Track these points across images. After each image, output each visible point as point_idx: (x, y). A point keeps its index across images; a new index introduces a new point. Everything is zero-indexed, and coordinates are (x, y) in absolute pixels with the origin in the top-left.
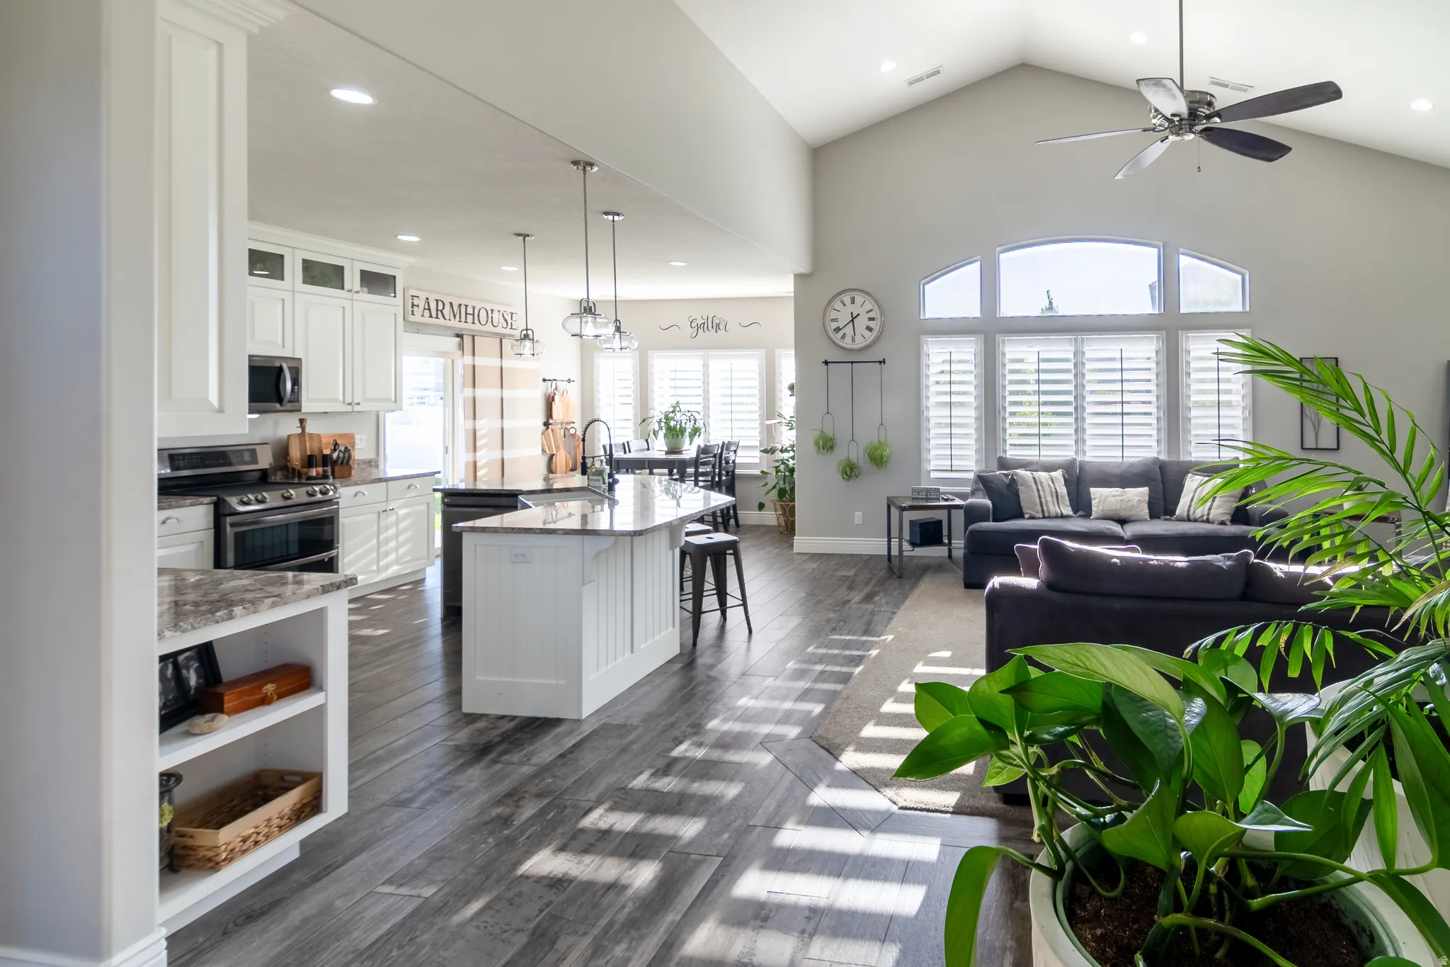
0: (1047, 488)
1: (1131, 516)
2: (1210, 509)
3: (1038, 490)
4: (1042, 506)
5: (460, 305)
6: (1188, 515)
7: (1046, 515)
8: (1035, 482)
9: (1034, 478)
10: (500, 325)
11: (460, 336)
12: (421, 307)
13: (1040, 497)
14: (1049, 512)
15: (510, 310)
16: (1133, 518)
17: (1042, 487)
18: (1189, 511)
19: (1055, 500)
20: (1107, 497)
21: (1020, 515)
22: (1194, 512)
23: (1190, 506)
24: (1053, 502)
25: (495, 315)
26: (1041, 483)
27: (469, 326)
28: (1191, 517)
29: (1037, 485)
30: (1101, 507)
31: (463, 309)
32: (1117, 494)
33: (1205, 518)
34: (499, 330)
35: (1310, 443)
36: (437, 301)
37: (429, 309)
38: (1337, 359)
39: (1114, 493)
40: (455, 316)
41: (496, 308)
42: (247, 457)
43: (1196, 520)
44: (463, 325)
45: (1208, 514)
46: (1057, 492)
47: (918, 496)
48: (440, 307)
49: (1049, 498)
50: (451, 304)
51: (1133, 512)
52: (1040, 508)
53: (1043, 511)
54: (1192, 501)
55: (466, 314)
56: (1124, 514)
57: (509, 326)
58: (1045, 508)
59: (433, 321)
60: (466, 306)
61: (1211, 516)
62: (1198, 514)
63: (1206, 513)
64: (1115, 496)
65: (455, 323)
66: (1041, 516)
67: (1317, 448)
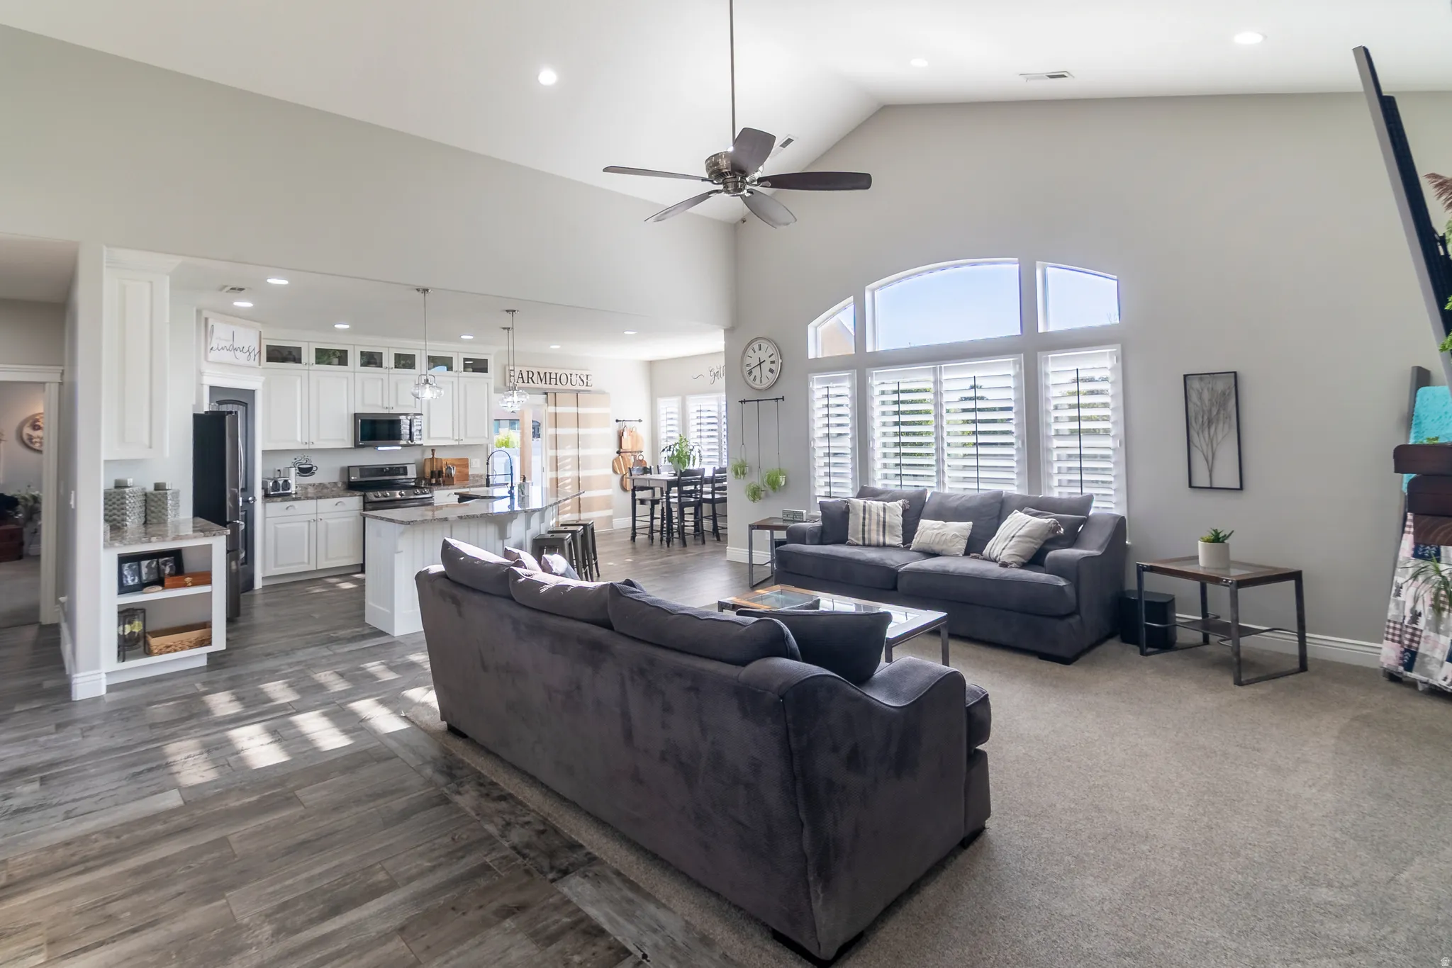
0: (874, 517)
1: (942, 550)
3: (864, 518)
4: (864, 533)
5: (545, 373)
6: (994, 556)
7: (867, 542)
8: (864, 510)
9: (864, 507)
10: (578, 384)
11: (546, 394)
12: (516, 378)
13: (864, 525)
14: (870, 539)
15: (585, 373)
16: (944, 553)
17: (870, 515)
18: (995, 552)
19: (881, 529)
20: (930, 529)
21: (842, 540)
24: (878, 531)
25: (574, 378)
26: (870, 511)
27: (553, 386)
28: (996, 559)
29: (864, 513)
30: (920, 541)
31: (548, 375)
34: (577, 387)
35: (1201, 479)
36: (528, 372)
37: (522, 377)
38: (1235, 373)
40: (541, 381)
41: (574, 372)
42: (401, 471)
44: (548, 386)
46: (884, 522)
47: (787, 518)
48: (530, 375)
49: (874, 527)
50: (539, 373)
51: (944, 547)
52: (861, 536)
53: (864, 538)
55: (550, 378)
56: (937, 548)
57: (585, 384)
58: (866, 536)
59: (526, 385)
60: (550, 373)
65: (542, 385)
66: (861, 543)
67: (1211, 488)
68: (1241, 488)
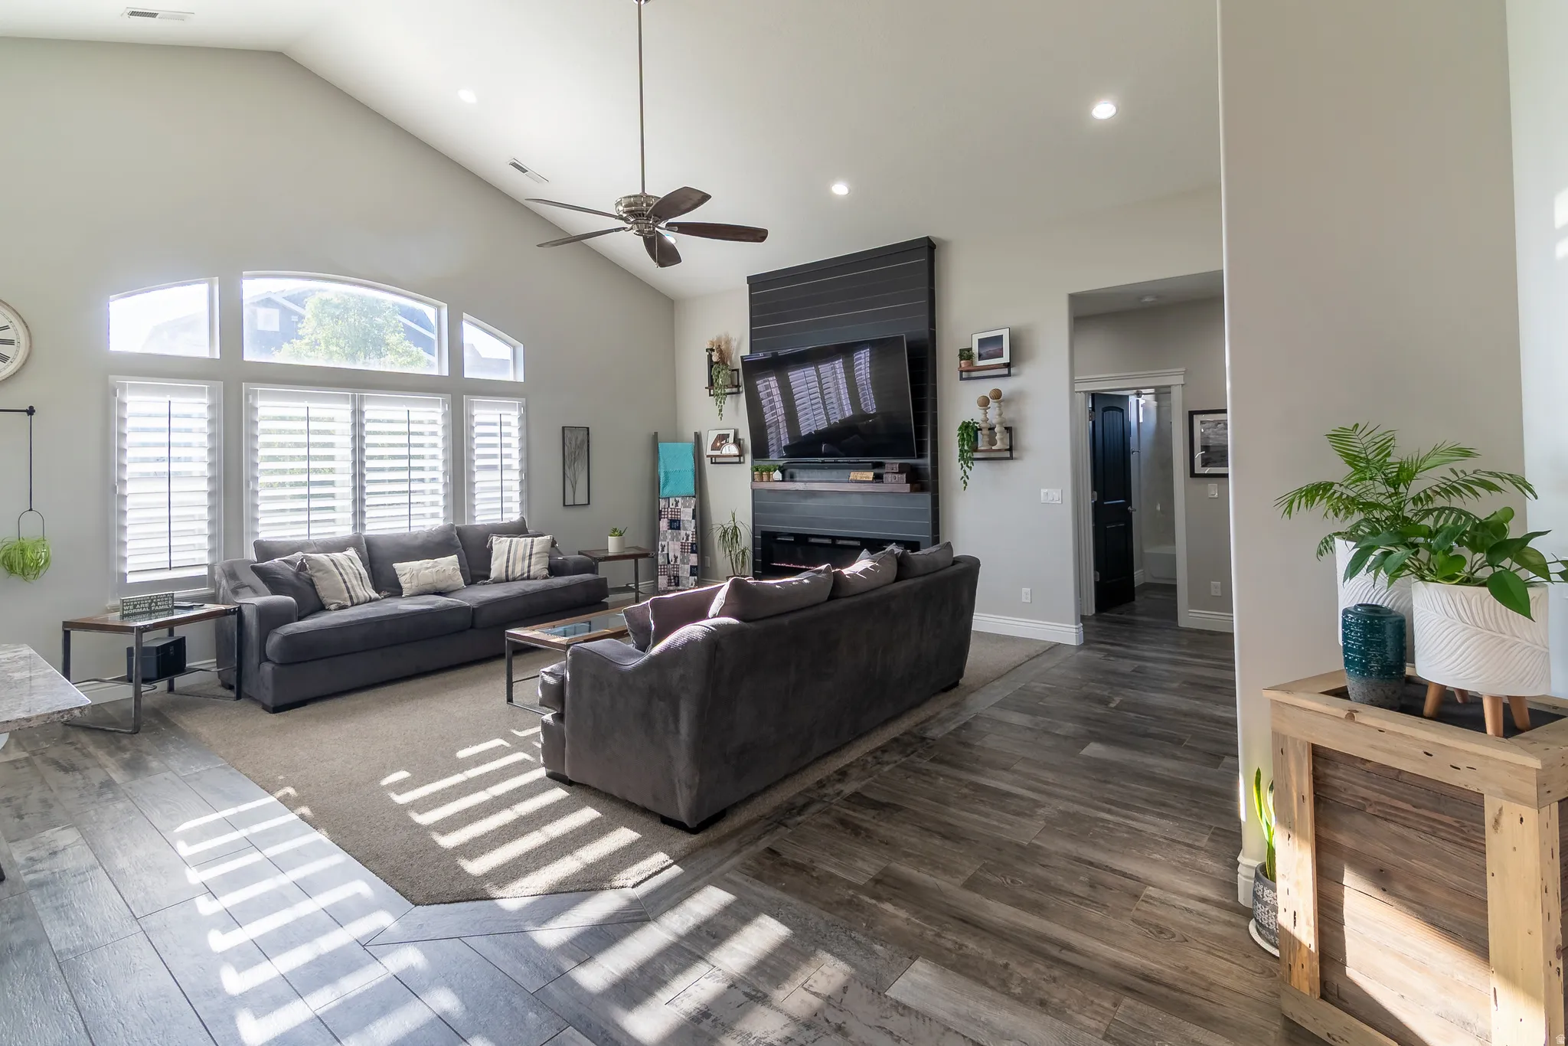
0: (349, 571)
1: (448, 586)
2: (529, 566)
3: (341, 574)
4: (349, 592)
6: (507, 576)
7: (355, 601)
8: (335, 565)
9: (332, 561)
13: (345, 582)
14: (358, 598)
17: (344, 569)
18: (507, 571)
19: (360, 583)
20: (420, 570)
21: (322, 608)
22: (513, 572)
23: (507, 567)
24: (359, 585)
26: (341, 565)
28: (510, 577)
29: (338, 569)
30: (415, 583)
32: (429, 565)
33: (526, 575)
35: (569, 499)
38: (588, 428)
39: (426, 566)
43: (514, 580)
45: (529, 571)
46: (360, 574)
49: (355, 582)
51: (450, 582)
52: (347, 595)
53: (351, 598)
54: (508, 561)
56: (441, 586)
58: (353, 594)
61: (531, 573)
62: (518, 573)
63: (526, 570)
64: (428, 568)
66: (349, 604)
67: (574, 505)
68: (589, 503)
